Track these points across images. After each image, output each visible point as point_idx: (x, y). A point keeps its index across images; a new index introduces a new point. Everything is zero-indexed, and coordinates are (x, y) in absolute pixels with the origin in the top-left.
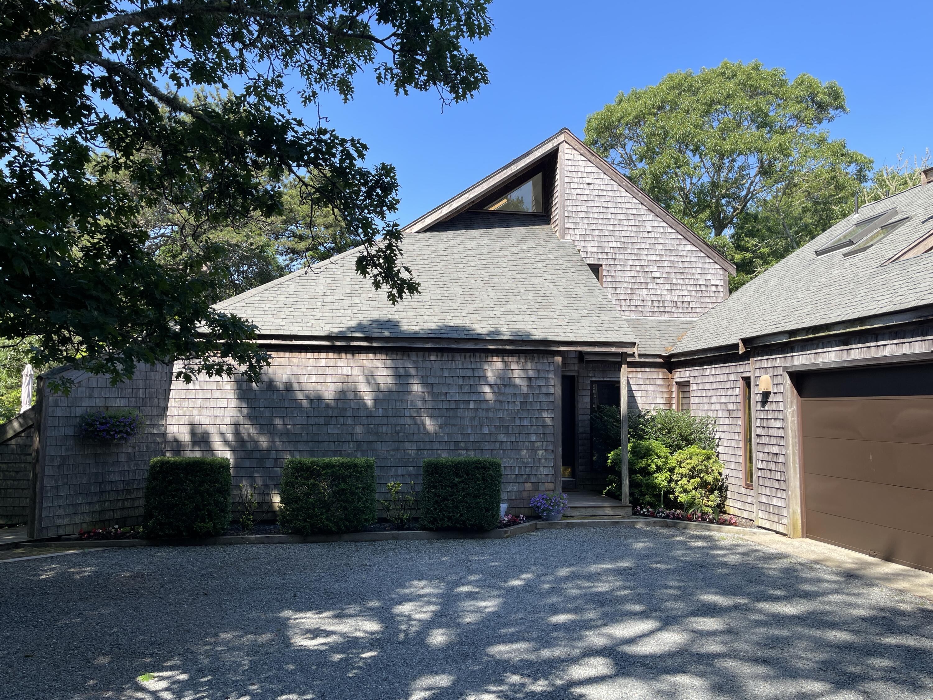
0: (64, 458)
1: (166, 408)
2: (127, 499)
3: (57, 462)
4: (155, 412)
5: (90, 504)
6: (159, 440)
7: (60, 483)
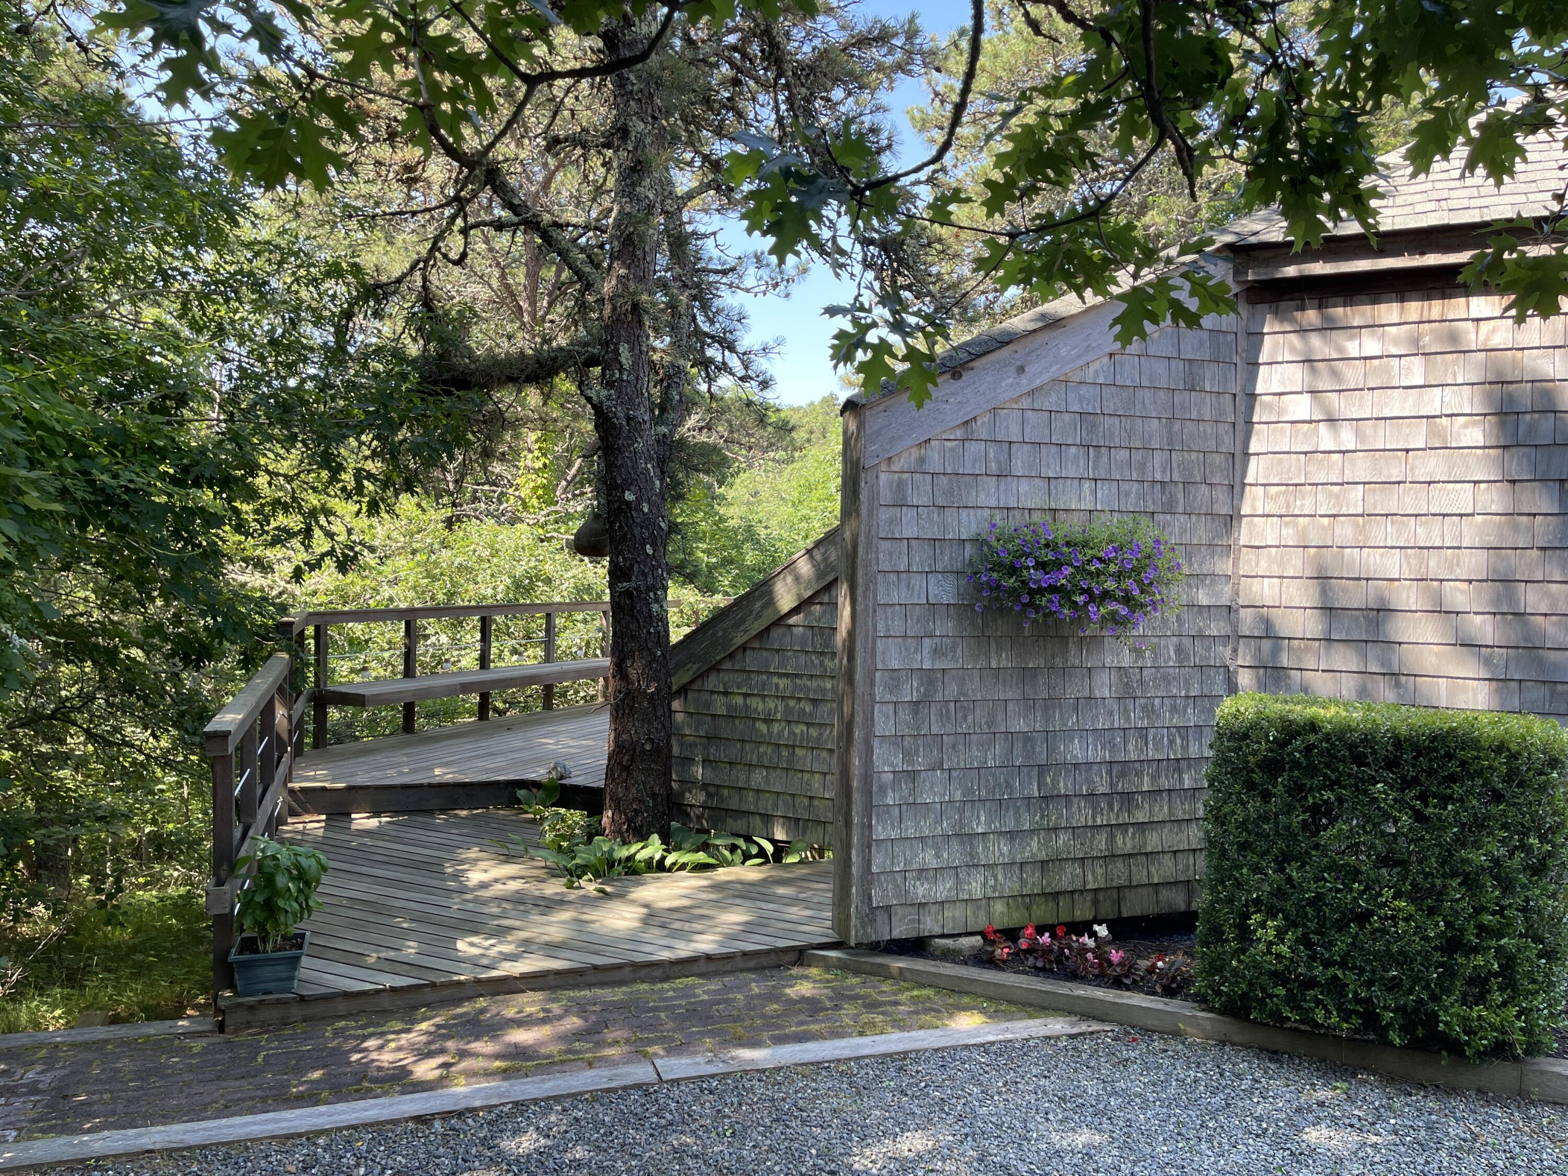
0: (930, 678)
1: (1232, 519)
2: (1124, 826)
3: (910, 692)
4: (1201, 532)
5: (1012, 835)
6: (1214, 629)
7: (921, 762)
